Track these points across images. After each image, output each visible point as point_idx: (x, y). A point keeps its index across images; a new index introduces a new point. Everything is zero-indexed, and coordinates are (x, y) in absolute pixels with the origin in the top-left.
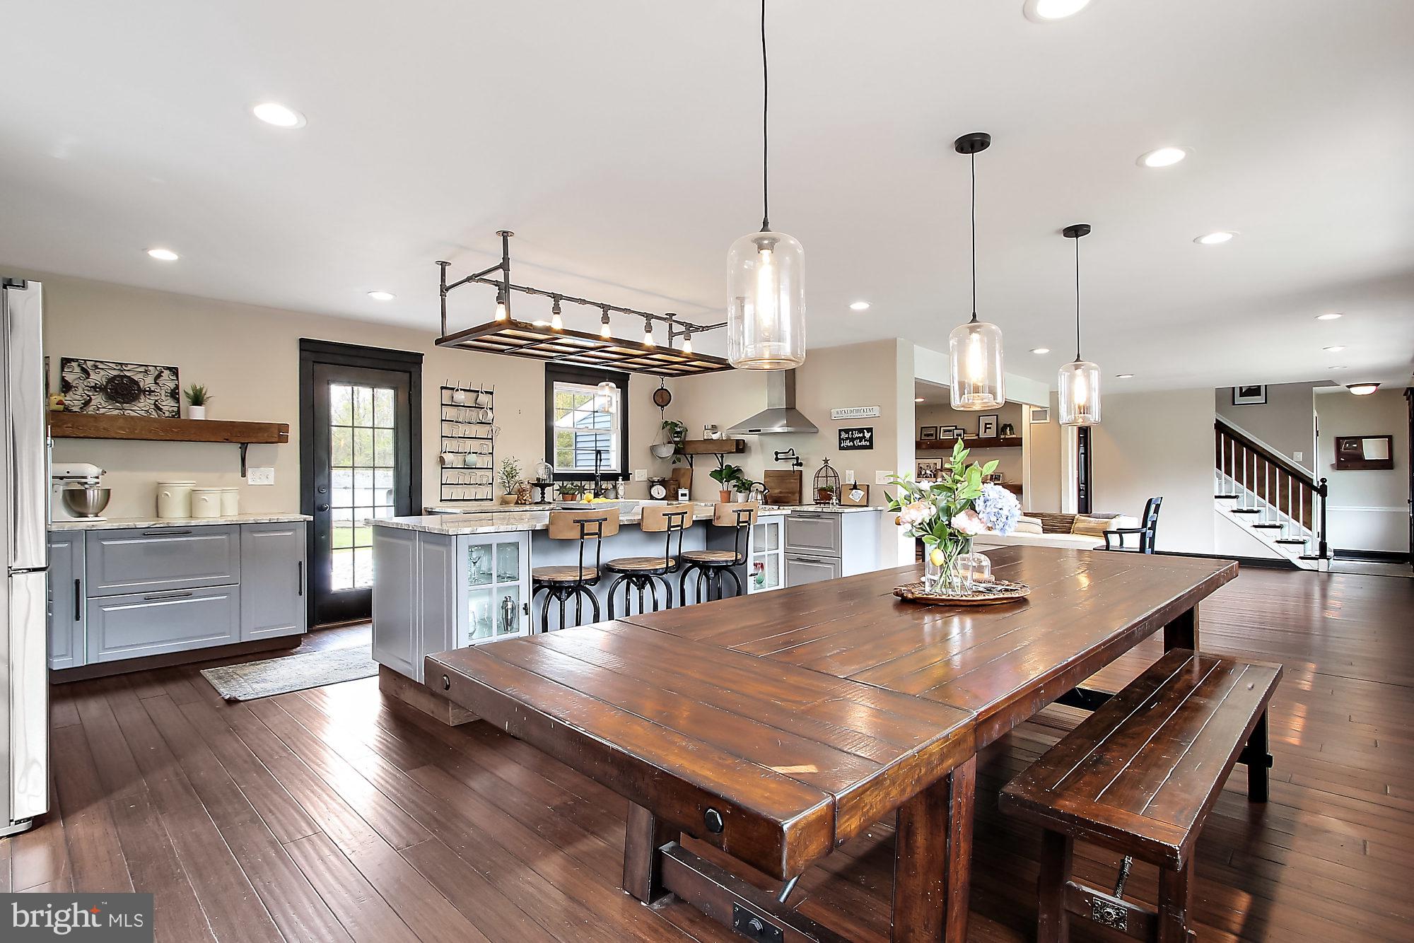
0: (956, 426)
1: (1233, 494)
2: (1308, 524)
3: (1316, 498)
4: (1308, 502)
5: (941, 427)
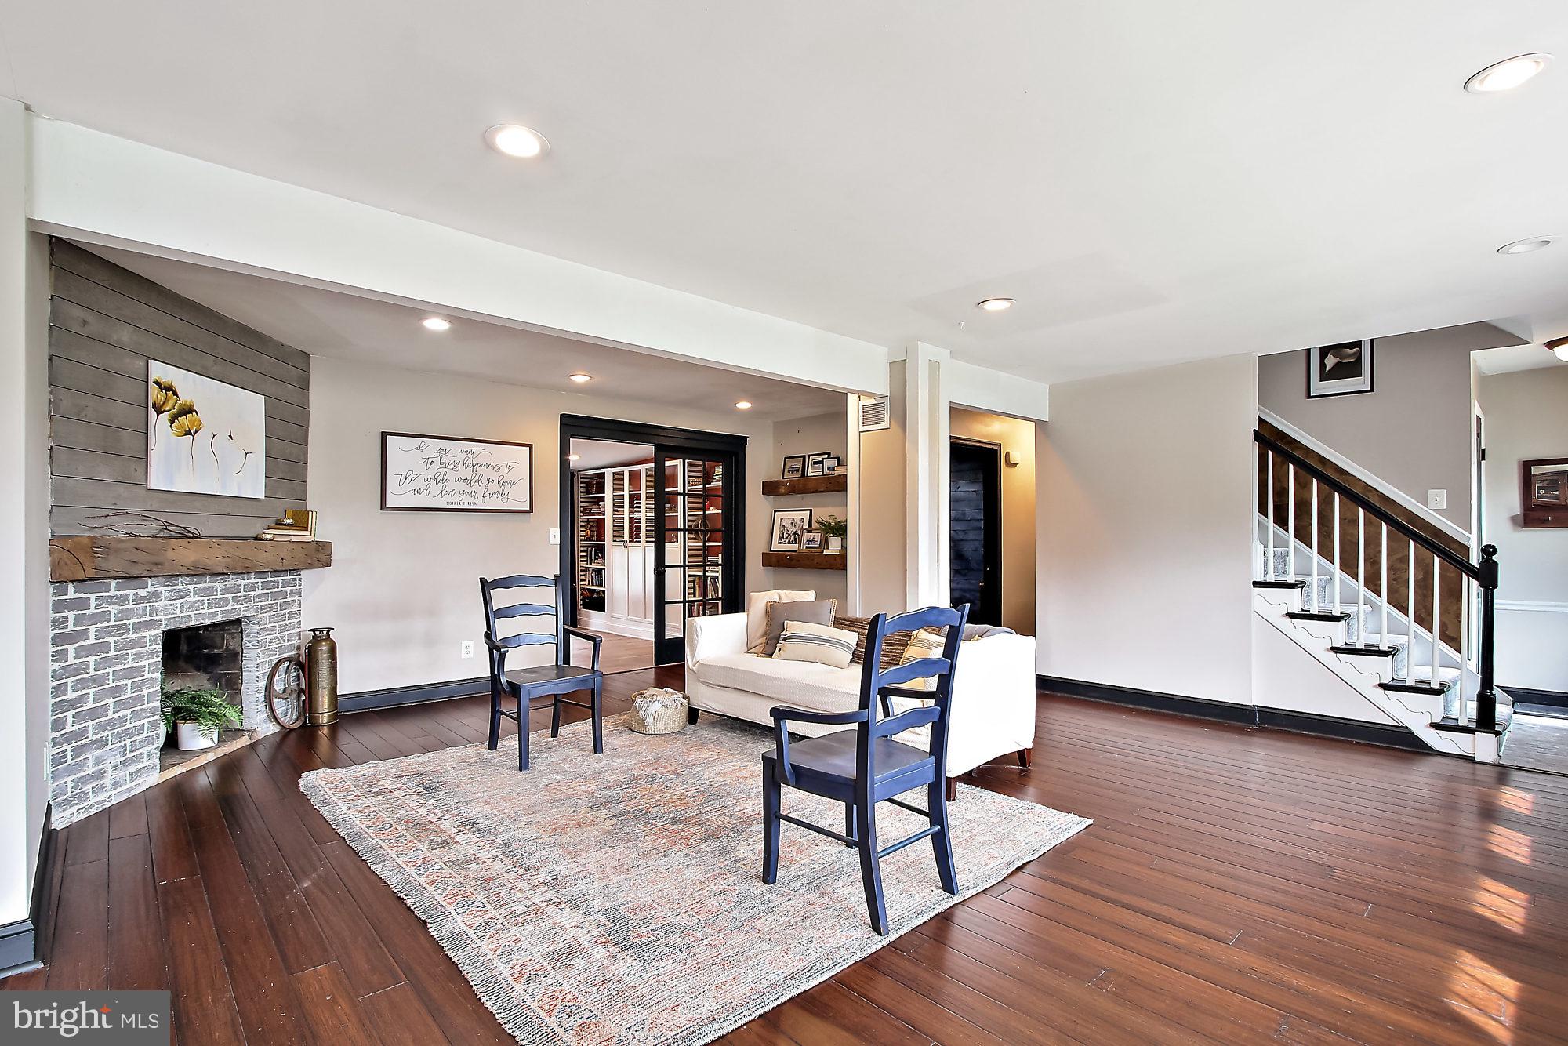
0: (829, 454)
1: (1291, 579)
2: (1451, 638)
3: (1472, 589)
4: (1452, 594)
5: (810, 456)
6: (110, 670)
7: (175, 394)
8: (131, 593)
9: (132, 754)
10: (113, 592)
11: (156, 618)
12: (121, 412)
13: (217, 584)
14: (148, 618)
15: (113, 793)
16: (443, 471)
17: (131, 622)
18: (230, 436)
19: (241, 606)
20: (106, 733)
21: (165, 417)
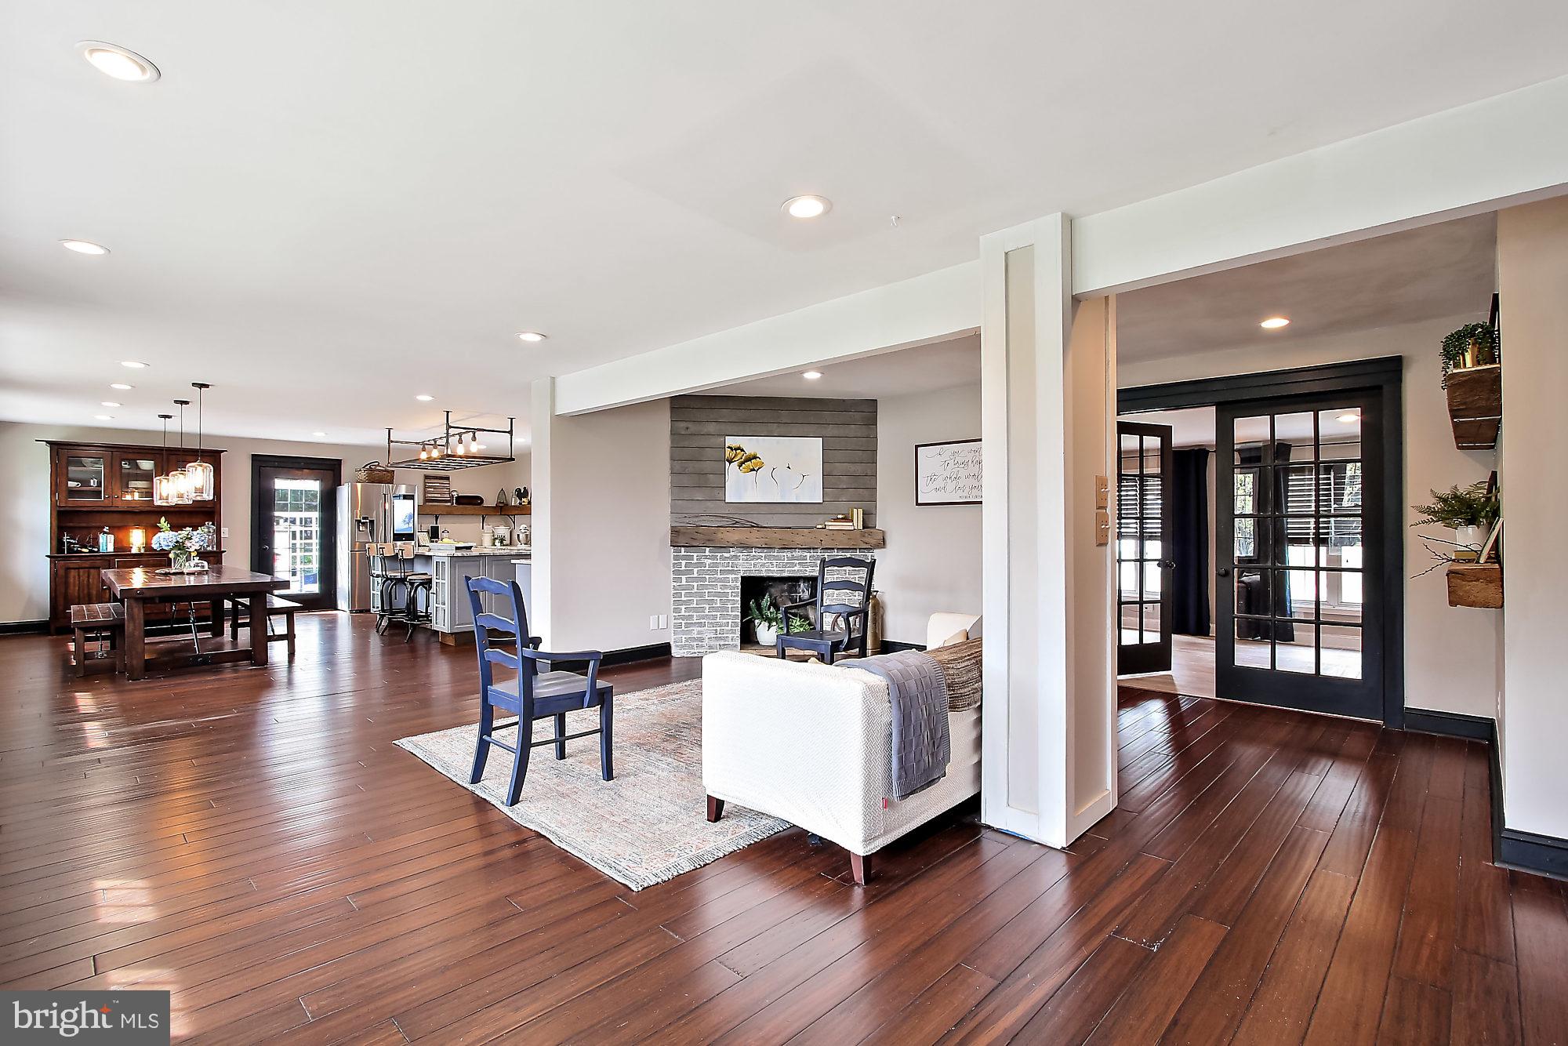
6: (707, 591)
7: (742, 450)
8: (719, 554)
9: (720, 636)
10: (707, 553)
11: (735, 569)
12: (707, 466)
13: (784, 554)
14: (730, 568)
15: (708, 651)
16: (955, 470)
17: (719, 569)
18: (789, 467)
19: (807, 569)
20: (704, 621)
21: (735, 465)
